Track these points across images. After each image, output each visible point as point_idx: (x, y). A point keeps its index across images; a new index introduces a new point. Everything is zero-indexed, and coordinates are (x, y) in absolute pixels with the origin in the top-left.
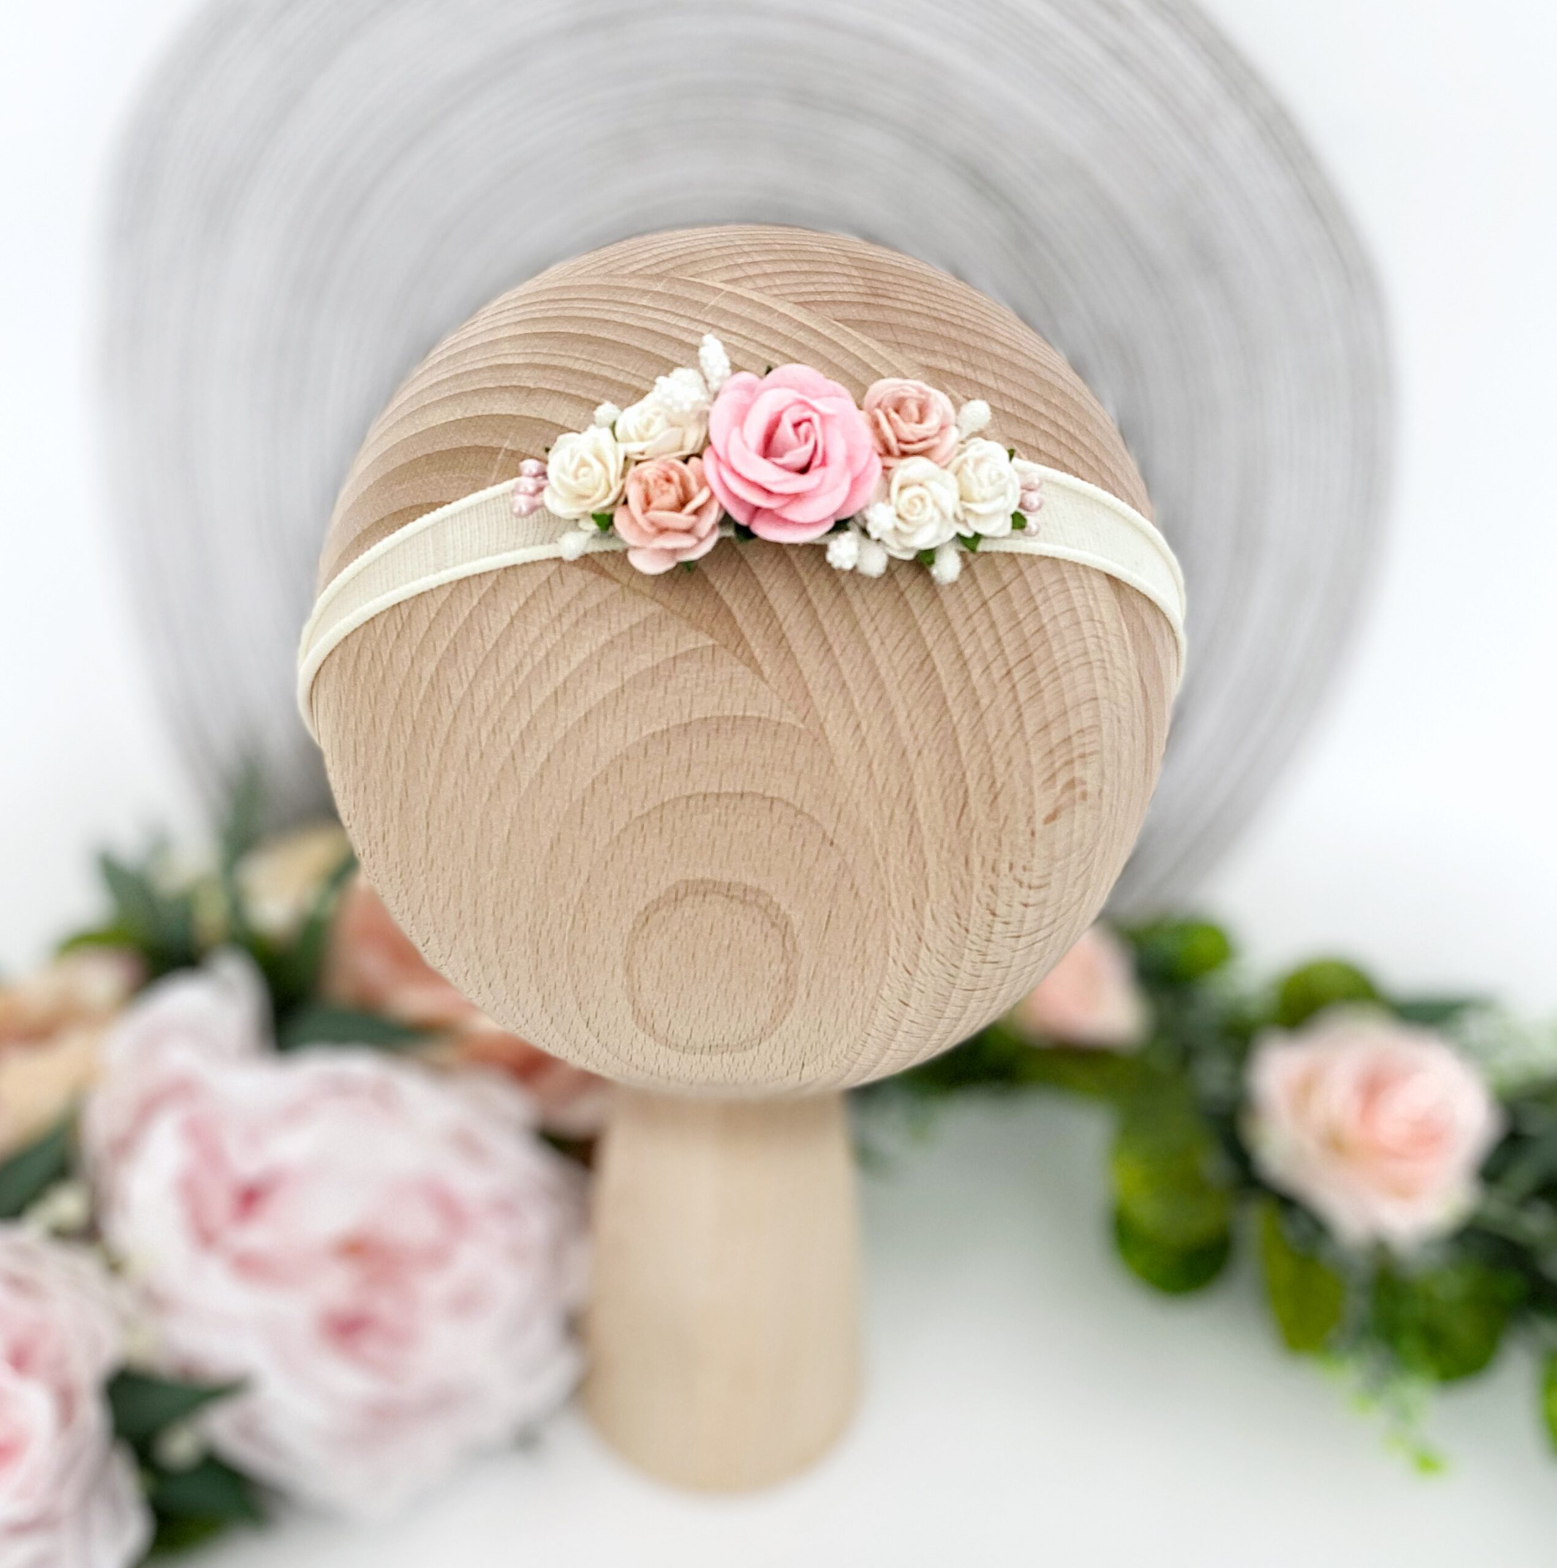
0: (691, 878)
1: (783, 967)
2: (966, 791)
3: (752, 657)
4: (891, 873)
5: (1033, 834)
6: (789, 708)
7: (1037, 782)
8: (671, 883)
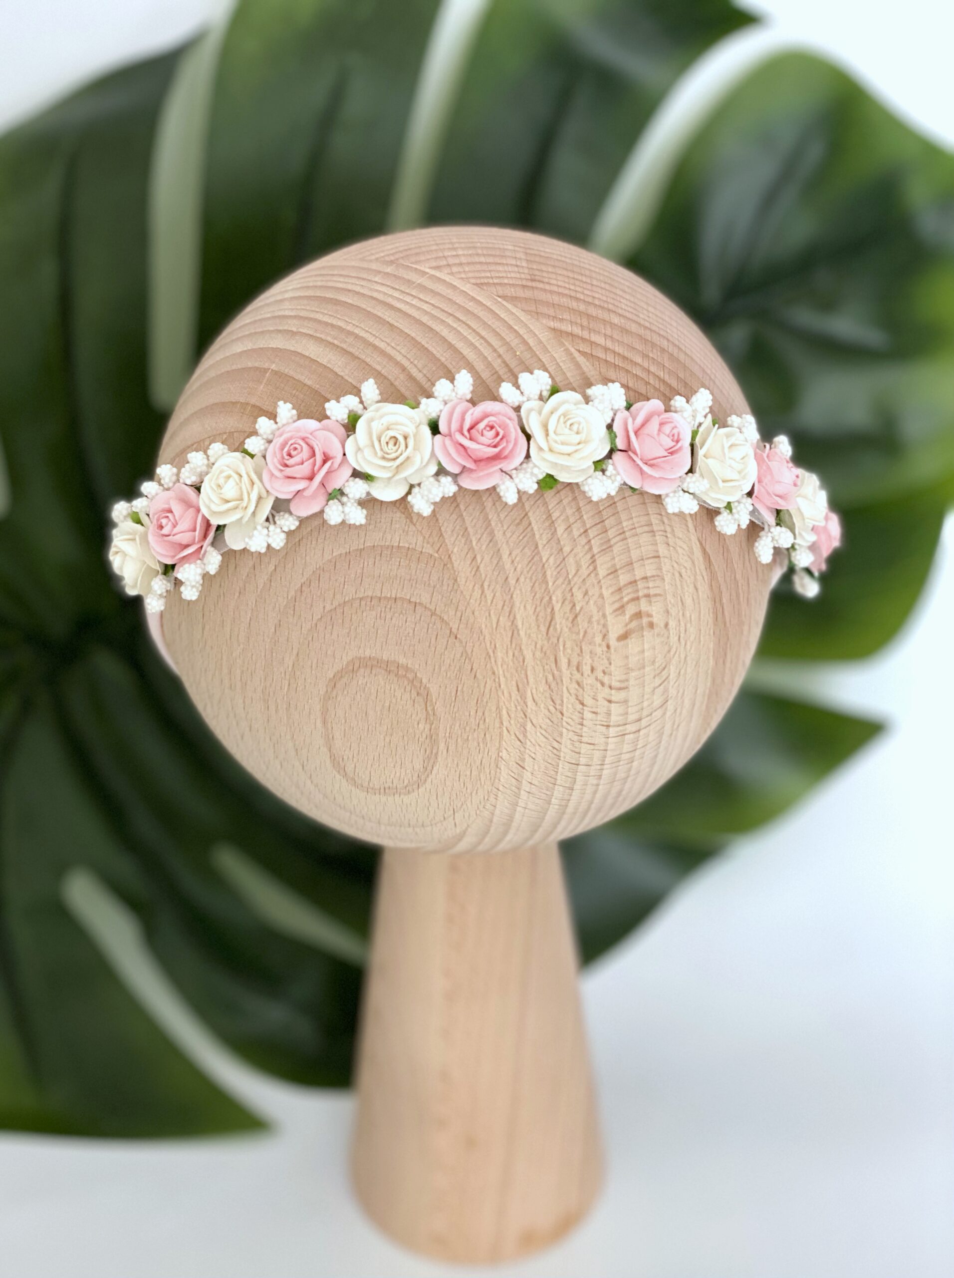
0: (362, 656)
1: (428, 726)
2: (553, 609)
4: (499, 664)
5: (608, 647)
7: (609, 610)
8: (350, 658)
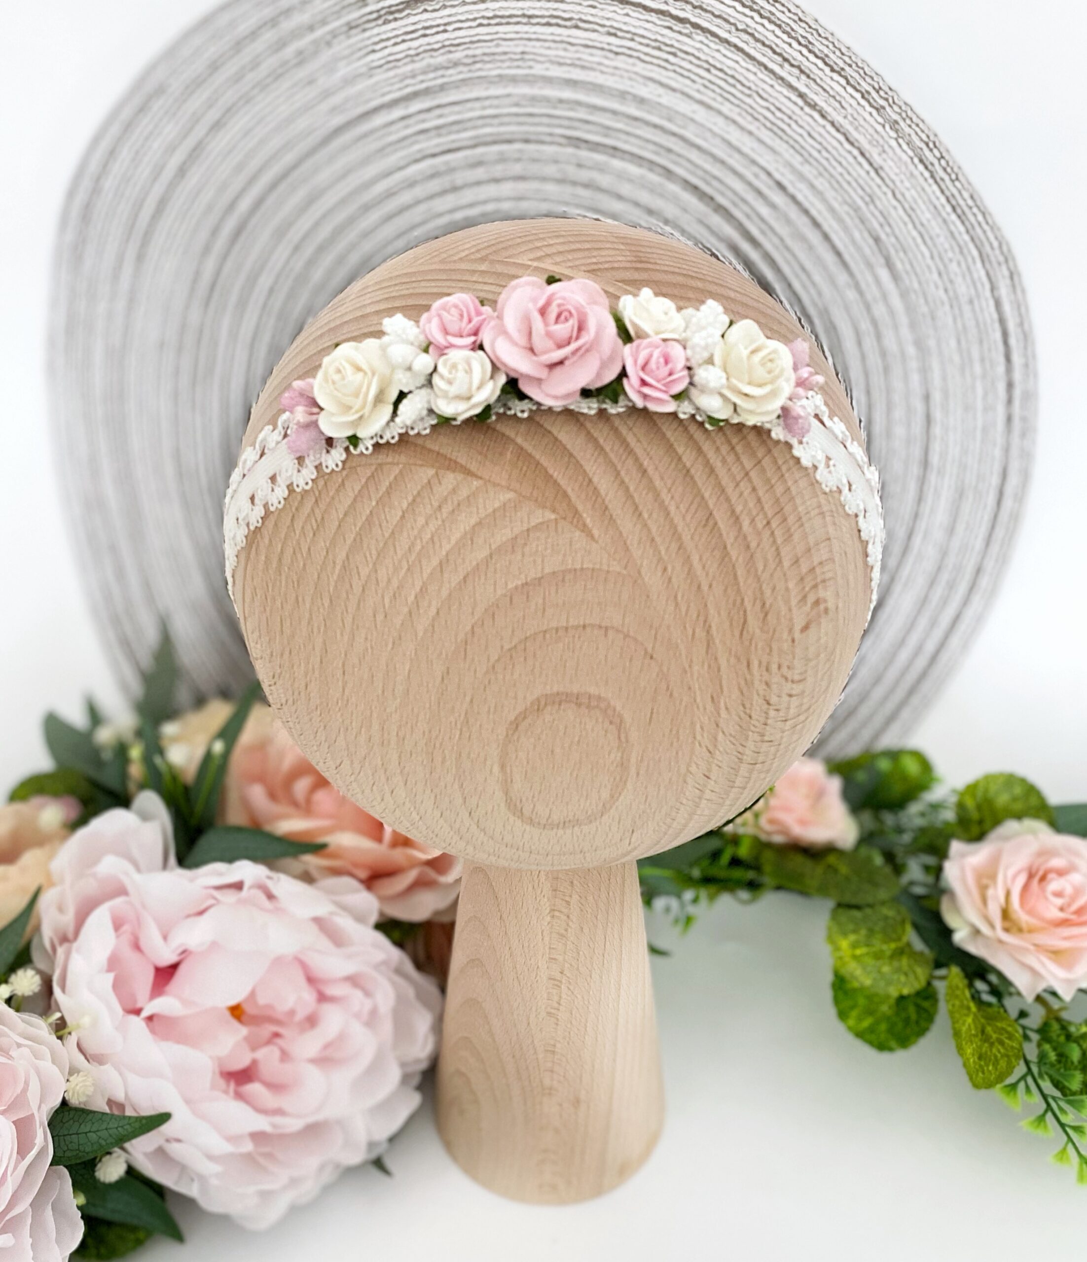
0: (549, 692)
1: (619, 754)
2: (745, 612)
3: (585, 525)
5: (793, 641)
6: (614, 560)
7: (794, 602)
8: (535, 696)
